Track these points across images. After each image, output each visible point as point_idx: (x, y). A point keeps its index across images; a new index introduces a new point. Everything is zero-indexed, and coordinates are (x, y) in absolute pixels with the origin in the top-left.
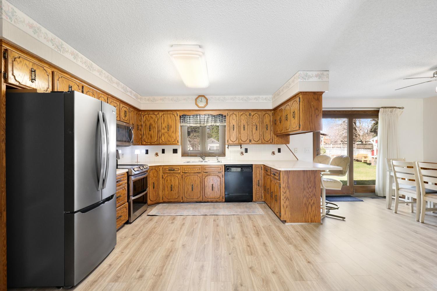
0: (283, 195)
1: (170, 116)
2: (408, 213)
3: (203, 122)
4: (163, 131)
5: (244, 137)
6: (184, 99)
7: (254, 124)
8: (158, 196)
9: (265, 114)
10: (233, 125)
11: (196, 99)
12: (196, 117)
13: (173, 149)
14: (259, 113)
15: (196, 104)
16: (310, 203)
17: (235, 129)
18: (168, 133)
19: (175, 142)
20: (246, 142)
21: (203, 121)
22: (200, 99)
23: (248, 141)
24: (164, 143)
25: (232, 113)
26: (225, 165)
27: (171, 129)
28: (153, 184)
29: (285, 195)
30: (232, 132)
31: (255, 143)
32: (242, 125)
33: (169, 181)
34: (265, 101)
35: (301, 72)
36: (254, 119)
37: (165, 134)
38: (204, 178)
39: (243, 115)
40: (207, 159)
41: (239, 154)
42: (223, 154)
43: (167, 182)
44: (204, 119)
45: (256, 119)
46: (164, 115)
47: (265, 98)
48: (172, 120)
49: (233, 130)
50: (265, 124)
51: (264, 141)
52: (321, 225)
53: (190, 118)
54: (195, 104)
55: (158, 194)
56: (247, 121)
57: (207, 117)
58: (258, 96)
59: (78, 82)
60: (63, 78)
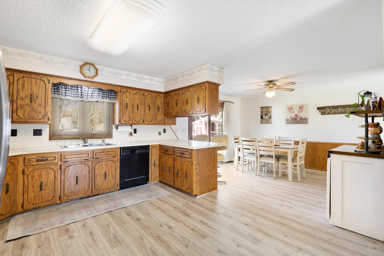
0: (195, 171)
1: (36, 82)
2: (246, 171)
3: (85, 96)
4: (20, 102)
5: (137, 117)
6: (63, 63)
7: (147, 104)
8: (14, 204)
9: (157, 96)
10: (127, 104)
11: (81, 67)
12: (76, 89)
13: (34, 130)
14: (152, 94)
15: (81, 72)
16: (211, 175)
17: (129, 108)
18: (31, 105)
19: (44, 120)
20: (140, 122)
21: (86, 94)
22: (87, 67)
23: (141, 121)
24: (23, 121)
25: (126, 90)
26: (120, 148)
27: (37, 100)
28: (5, 186)
29: (196, 171)
30: (125, 111)
31: (148, 123)
32: (136, 105)
33: (36, 177)
34: (158, 83)
35: (209, 65)
36: (147, 99)
37: (25, 106)
38: (95, 166)
39: (137, 95)
40: (90, 141)
41: (128, 135)
42: (109, 135)
43: (32, 178)
44: (87, 92)
45: (148, 100)
46: (24, 78)
47: (158, 81)
48: (39, 88)
49: (127, 108)
50: (156, 106)
51: (156, 122)
52: (218, 191)
53: (66, 88)
54: (79, 71)
55: (15, 201)
56: (140, 101)
57: (92, 91)
58: (152, 77)
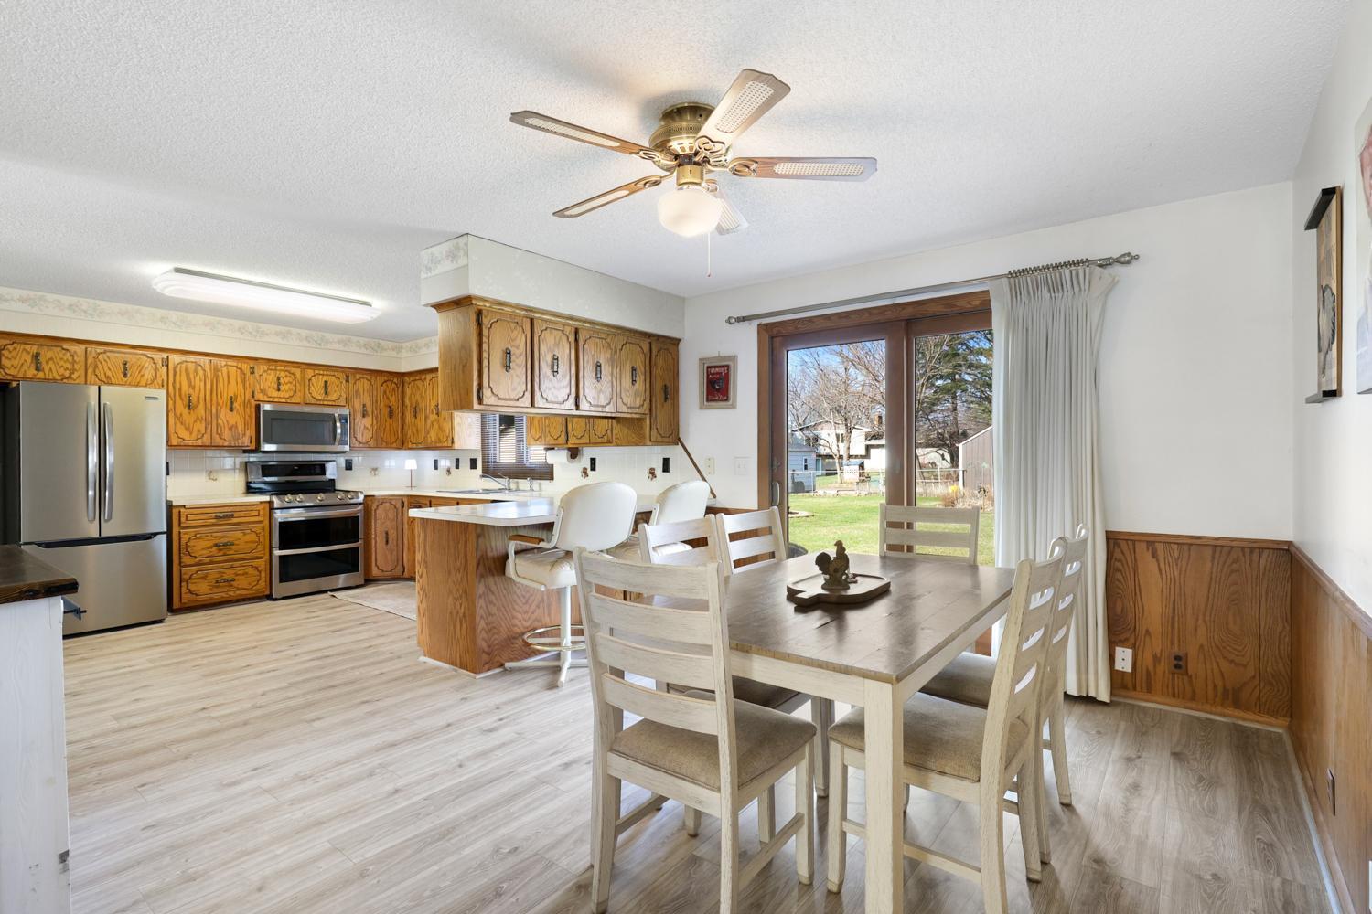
28: (384, 535)
41: (579, 474)
42: (550, 473)
59: (150, 354)
60: (108, 354)
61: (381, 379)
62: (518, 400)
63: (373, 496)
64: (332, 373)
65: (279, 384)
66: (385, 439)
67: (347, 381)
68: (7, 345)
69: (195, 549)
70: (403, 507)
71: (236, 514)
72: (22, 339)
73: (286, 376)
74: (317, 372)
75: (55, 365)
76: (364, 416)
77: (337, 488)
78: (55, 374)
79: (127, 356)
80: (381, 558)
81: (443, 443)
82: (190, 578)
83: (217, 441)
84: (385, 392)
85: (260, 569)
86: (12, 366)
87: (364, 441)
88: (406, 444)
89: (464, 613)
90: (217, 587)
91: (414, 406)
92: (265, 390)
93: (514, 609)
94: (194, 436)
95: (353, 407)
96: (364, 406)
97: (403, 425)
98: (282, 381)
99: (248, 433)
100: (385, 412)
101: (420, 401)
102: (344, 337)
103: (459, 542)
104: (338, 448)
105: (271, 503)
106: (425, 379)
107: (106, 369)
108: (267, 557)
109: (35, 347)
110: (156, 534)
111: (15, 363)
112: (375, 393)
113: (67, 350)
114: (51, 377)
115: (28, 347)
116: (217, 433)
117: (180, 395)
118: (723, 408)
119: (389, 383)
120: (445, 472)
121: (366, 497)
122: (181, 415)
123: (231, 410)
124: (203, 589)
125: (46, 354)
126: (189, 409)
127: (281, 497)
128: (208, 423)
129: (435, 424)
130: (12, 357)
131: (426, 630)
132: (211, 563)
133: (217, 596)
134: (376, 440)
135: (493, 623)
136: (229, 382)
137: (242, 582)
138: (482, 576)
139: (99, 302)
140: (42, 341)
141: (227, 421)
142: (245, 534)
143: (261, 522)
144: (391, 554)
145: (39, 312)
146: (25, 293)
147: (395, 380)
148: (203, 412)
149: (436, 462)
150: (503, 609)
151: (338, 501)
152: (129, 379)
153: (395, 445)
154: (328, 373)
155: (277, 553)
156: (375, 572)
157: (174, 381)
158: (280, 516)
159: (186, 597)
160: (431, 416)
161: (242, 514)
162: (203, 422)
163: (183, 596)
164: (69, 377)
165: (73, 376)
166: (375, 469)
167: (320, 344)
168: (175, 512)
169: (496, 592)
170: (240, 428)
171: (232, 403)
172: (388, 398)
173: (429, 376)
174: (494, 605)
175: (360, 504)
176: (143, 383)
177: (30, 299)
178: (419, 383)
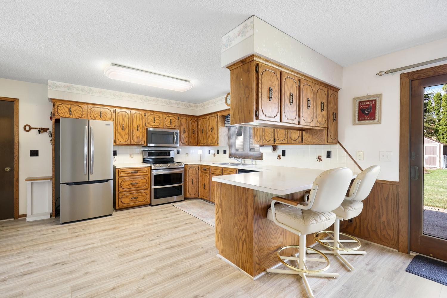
11: (226, 98)
13: (224, 150)
15: (226, 103)
16: (241, 238)
18: (212, 134)
19: (216, 143)
22: (229, 97)
24: (210, 144)
27: (214, 131)
28: (192, 180)
29: (218, 214)
33: (203, 179)
42: (260, 157)
46: (210, 118)
48: (214, 122)
59: (109, 108)
60: (95, 108)
61: (190, 118)
62: (274, 117)
63: (187, 165)
64: (173, 116)
65: (154, 120)
66: (191, 142)
67: (178, 119)
68: (60, 104)
69: (124, 185)
70: (198, 169)
71: (139, 172)
72: (65, 102)
73: (157, 117)
74: (168, 115)
75: (77, 112)
76: (184, 133)
77: (174, 161)
78: (76, 116)
79: (101, 109)
80: (190, 189)
81: (214, 143)
82: (122, 197)
83: (133, 142)
84: (191, 124)
85: (147, 193)
86: (62, 113)
87: (184, 143)
88: (199, 144)
89: (245, 239)
90: (132, 201)
91: (202, 128)
92: (149, 123)
93: (270, 237)
94: (124, 141)
95: (180, 129)
96: (184, 129)
97: (198, 137)
98: (155, 119)
99: (143, 139)
100: (192, 131)
101: (204, 127)
102: (177, 102)
103: (241, 198)
104: (174, 145)
105: (151, 167)
106: (207, 118)
107: (94, 114)
108: (149, 189)
109: (70, 105)
110: (109, 180)
111: (63, 111)
112: (188, 124)
113: (80, 107)
114: (75, 117)
115: (67, 105)
116: (133, 139)
117: (120, 124)
118: (370, 124)
119: (193, 120)
120: (213, 155)
121: (185, 165)
122: (120, 132)
123: (138, 130)
124: (127, 201)
125: (74, 108)
126: (123, 130)
127: (154, 165)
128: (129, 135)
129: (211, 136)
130: (62, 109)
131: (221, 242)
132: (130, 191)
133: (132, 204)
134: (188, 142)
135: (261, 246)
136: (137, 119)
137: (141, 199)
138: (256, 220)
139: (91, 88)
140: (72, 103)
141: (136, 135)
142: (142, 179)
143: (147, 175)
144: (194, 188)
145: (71, 92)
146: (66, 84)
147: (195, 119)
148: (128, 131)
149: (209, 151)
150: (265, 237)
151: (175, 167)
152: (102, 118)
153: (195, 144)
154: (172, 116)
155: (153, 187)
156: (188, 195)
157: (118, 119)
158: (155, 172)
159: (121, 204)
160: (209, 132)
161: (141, 171)
162: (128, 135)
163: (120, 204)
164: (81, 117)
165: (82, 117)
166: (187, 154)
167: (169, 104)
168: (117, 170)
169: (263, 229)
170: (141, 137)
171: (138, 128)
172: (192, 126)
173: (208, 117)
174: (262, 236)
175: (183, 168)
176: (107, 120)
177: (67, 87)
178: (204, 120)
